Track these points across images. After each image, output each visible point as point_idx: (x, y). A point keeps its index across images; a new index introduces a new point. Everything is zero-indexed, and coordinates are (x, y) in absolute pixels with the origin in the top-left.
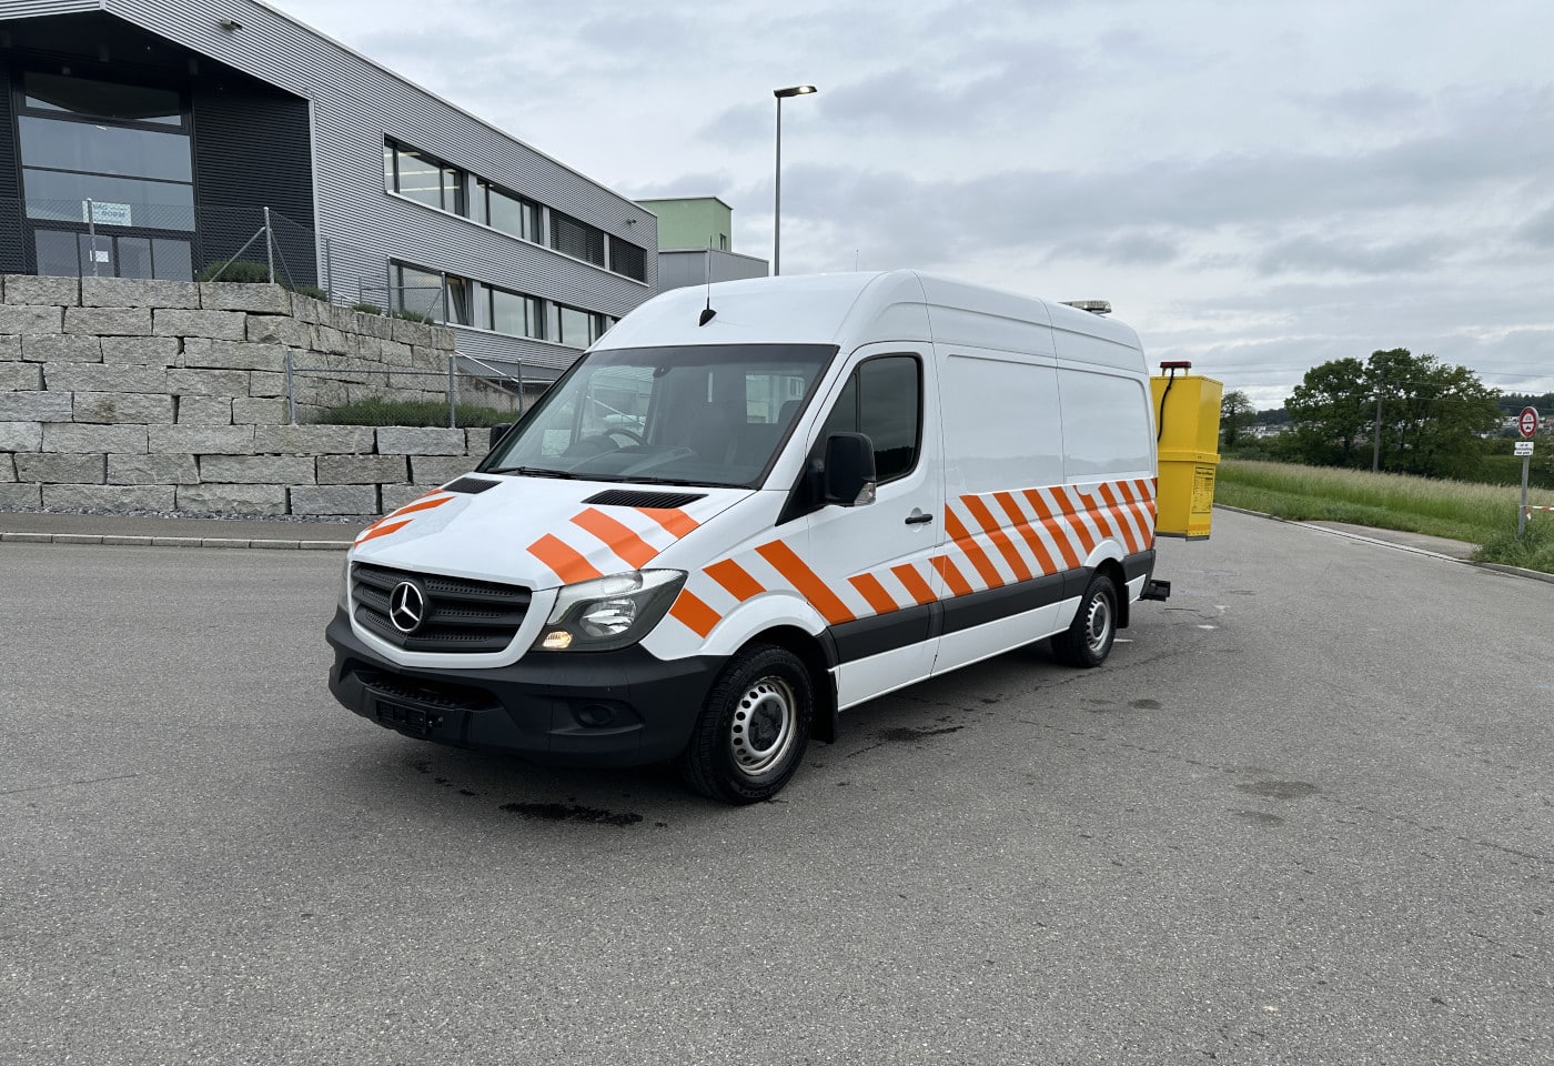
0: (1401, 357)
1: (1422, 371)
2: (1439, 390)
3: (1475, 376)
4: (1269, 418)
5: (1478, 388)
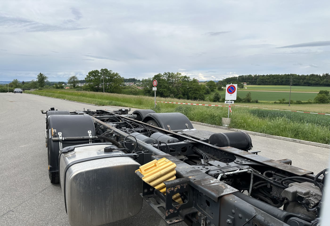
0: (106, 70)
1: (110, 73)
2: (114, 77)
3: (119, 75)
4: (82, 82)
5: (120, 77)
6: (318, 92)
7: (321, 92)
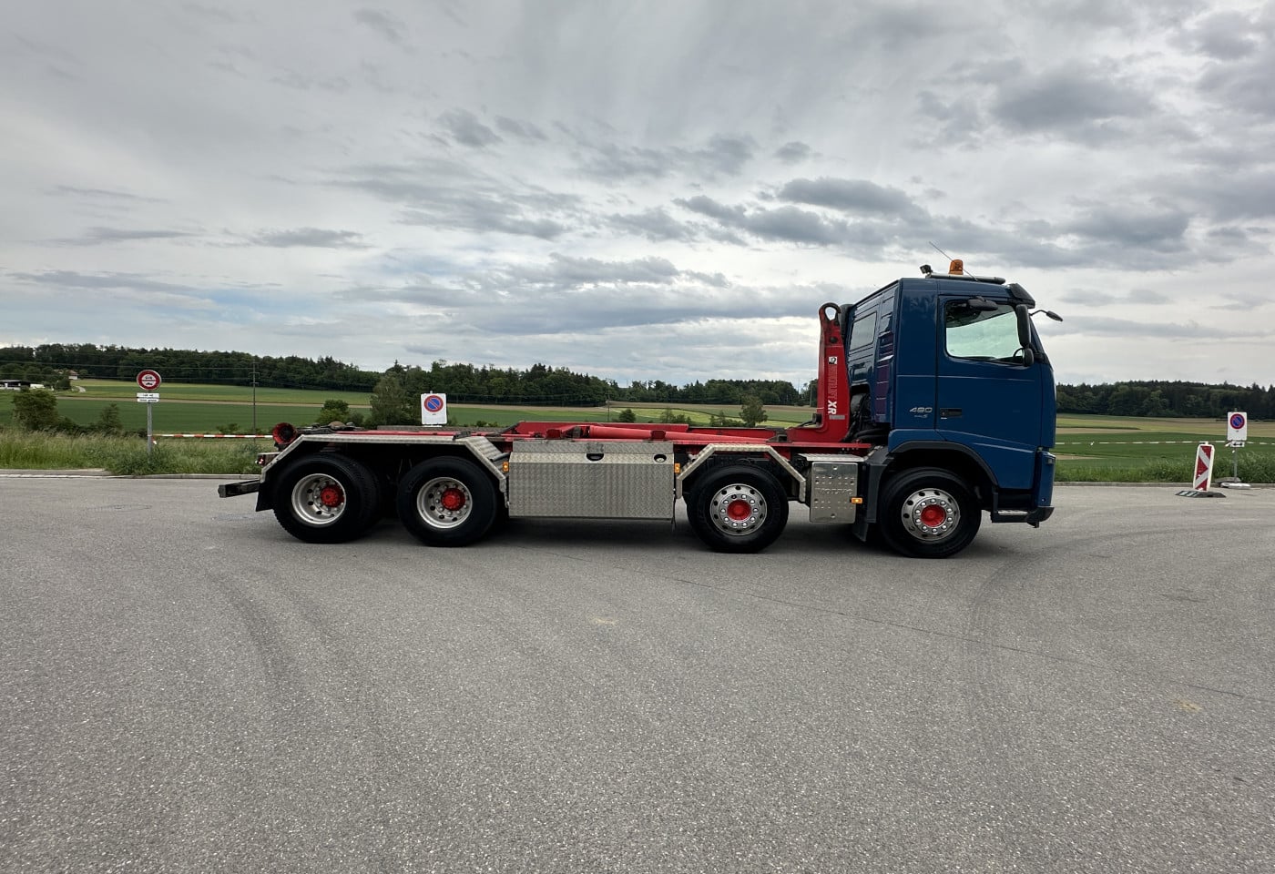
6: (323, 406)
7: (329, 405)
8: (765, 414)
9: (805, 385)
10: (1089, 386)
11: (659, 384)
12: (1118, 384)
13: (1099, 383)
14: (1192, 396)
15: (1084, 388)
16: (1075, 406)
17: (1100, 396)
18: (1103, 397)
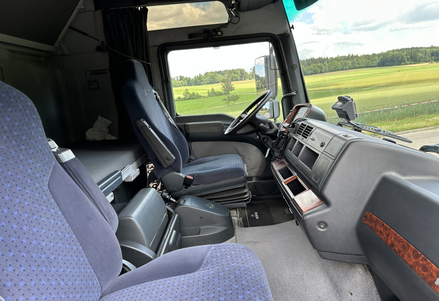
8: (233, 87)
9: (251, 69)
10: (376, 54)
11: (181, 78)
12: (388, 52)
13: (380, 52)
14: (419, 54)
15: (374, 55)
16: (371, 64)
17: (380, 58)
18: (382, 59)
